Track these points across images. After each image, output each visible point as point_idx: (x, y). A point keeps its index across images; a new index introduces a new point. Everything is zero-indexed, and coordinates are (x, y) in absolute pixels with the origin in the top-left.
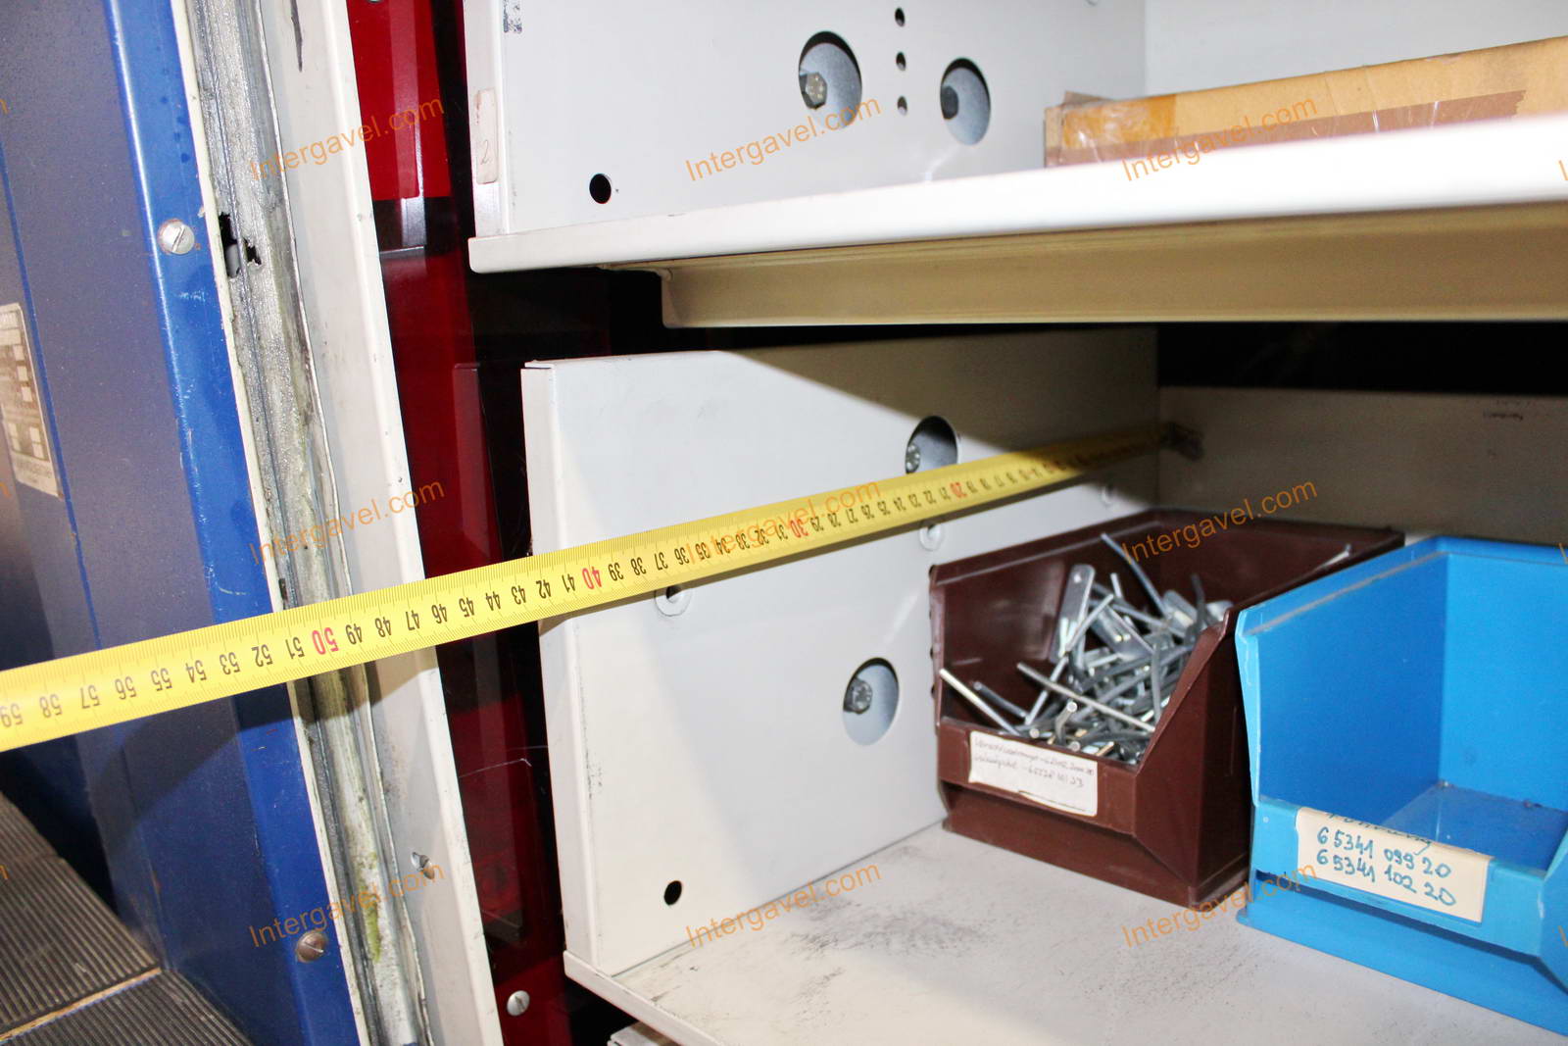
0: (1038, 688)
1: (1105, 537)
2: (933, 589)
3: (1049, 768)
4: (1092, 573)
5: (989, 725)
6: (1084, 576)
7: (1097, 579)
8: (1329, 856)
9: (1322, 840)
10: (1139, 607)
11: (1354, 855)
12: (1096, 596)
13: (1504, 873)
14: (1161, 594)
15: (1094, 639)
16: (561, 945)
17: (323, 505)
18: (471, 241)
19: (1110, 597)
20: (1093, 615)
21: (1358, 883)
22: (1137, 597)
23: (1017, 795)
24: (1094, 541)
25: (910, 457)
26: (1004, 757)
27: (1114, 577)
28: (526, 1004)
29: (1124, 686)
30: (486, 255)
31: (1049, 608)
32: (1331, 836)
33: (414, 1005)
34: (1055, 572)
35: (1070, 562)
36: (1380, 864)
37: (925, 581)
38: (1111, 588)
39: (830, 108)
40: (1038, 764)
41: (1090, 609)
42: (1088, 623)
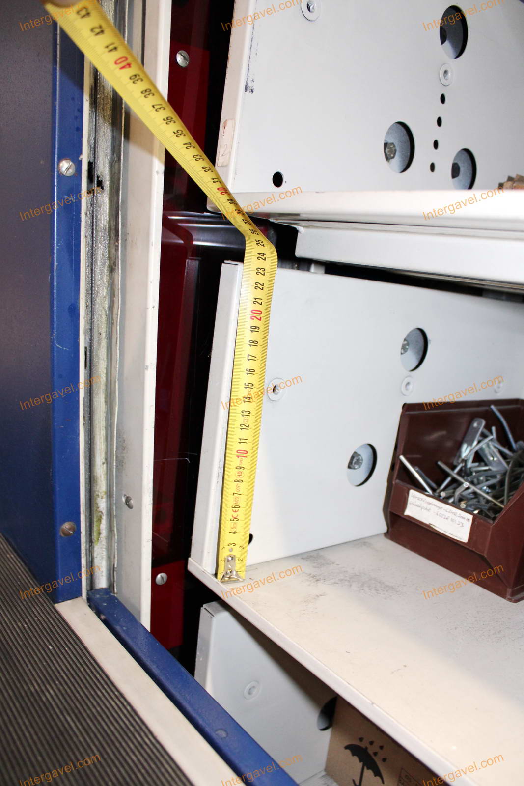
0: (447, 475)
1: (493, 407)
2: (402, 416)
3: (447, 514)
4: (484, 423)
5: (421, 489)
6: (479, 424)
7: (485, 427)
10: (503, 443)
12: (484, 436)
15: (479, 457)
16: (188, 554)
17: (113, 314)
19: (489, 437)
20: (480, 445)
22: (503, 439)
23: (428, 526)
24: (488, 408)
25: (404, 346)
26: (425, 505)
27: (494, 429)
28: (165, 580)
33: (110, 569)
34: (464, 420)
35: (473, 417)
37: (399, 411)
38: (491, 433)
39: (397, 161)
40: (441, 511)
41: (479, 442)
42: (477, 448)
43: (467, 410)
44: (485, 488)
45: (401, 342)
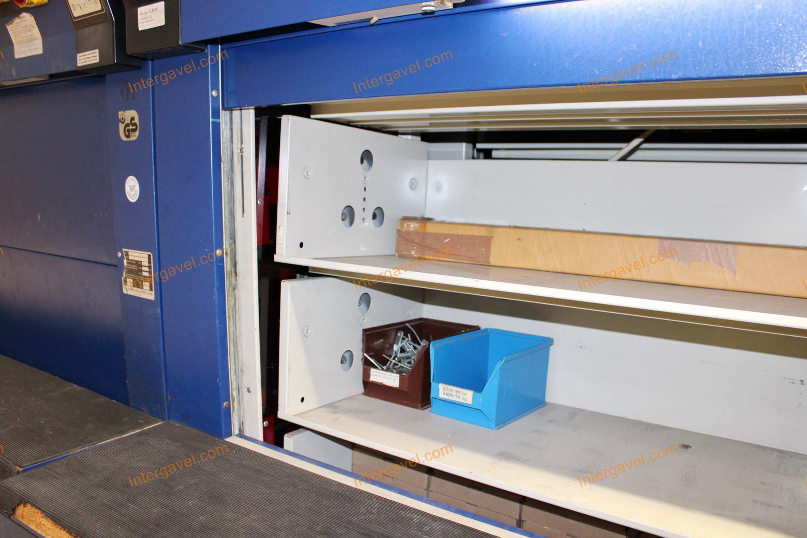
0: (388, 360)
1: (407, 324)
2: (363, 335)
3: (388, 376)
4: (403, 333)
5: (376, 367)
6: (401, 334)
7: (404, 335)
8: (445, 393)
9: (444, 389)
10: (414, 342)
11: (450, 392)
12: (403, 339)
13: (476, 394)
14: (421, 340)
15: (403, 350)
16: (277, 410)
17: (235, 308)
18: (275, 255)
19: (407, 339)
20: (402, 344)
21: (451, 398)
22: (414, 340)
23: (381, 383)
24: (404, 325)
25: (359, 303)
26: (378, 374)
27: (409, 335)
28: (267, 424)
29: (408, 360)
30: (278, 258)
31: (392, 341)
32: (446, 388)
33: (240, 424)
34: (393, 333)
35: (397, 330)
36: (454, 393)
37: (361, 333)
38: (408, 337)
39: (347, 221)
40: (386, 376)
41: (402, 342)
42: (401, 346)
43: (395, 327)
44: (406, 364)
45: (358, 300)
